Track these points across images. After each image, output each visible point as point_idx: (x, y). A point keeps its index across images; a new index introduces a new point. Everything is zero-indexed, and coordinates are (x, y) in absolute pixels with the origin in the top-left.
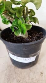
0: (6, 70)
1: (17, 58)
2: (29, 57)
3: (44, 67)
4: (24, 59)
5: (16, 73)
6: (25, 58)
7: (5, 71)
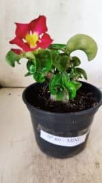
0: (33, 163)
1: (56, 139)
2: (77, 136)
3: (98, 152)
4: (68, 140)
5: (51, 167)
6: (70, 139)
7: (32, 167)
